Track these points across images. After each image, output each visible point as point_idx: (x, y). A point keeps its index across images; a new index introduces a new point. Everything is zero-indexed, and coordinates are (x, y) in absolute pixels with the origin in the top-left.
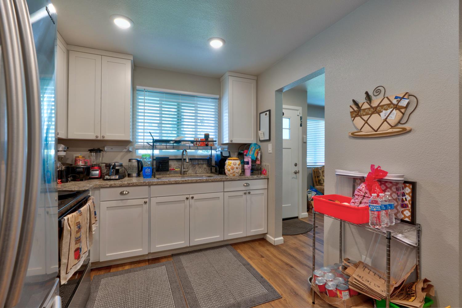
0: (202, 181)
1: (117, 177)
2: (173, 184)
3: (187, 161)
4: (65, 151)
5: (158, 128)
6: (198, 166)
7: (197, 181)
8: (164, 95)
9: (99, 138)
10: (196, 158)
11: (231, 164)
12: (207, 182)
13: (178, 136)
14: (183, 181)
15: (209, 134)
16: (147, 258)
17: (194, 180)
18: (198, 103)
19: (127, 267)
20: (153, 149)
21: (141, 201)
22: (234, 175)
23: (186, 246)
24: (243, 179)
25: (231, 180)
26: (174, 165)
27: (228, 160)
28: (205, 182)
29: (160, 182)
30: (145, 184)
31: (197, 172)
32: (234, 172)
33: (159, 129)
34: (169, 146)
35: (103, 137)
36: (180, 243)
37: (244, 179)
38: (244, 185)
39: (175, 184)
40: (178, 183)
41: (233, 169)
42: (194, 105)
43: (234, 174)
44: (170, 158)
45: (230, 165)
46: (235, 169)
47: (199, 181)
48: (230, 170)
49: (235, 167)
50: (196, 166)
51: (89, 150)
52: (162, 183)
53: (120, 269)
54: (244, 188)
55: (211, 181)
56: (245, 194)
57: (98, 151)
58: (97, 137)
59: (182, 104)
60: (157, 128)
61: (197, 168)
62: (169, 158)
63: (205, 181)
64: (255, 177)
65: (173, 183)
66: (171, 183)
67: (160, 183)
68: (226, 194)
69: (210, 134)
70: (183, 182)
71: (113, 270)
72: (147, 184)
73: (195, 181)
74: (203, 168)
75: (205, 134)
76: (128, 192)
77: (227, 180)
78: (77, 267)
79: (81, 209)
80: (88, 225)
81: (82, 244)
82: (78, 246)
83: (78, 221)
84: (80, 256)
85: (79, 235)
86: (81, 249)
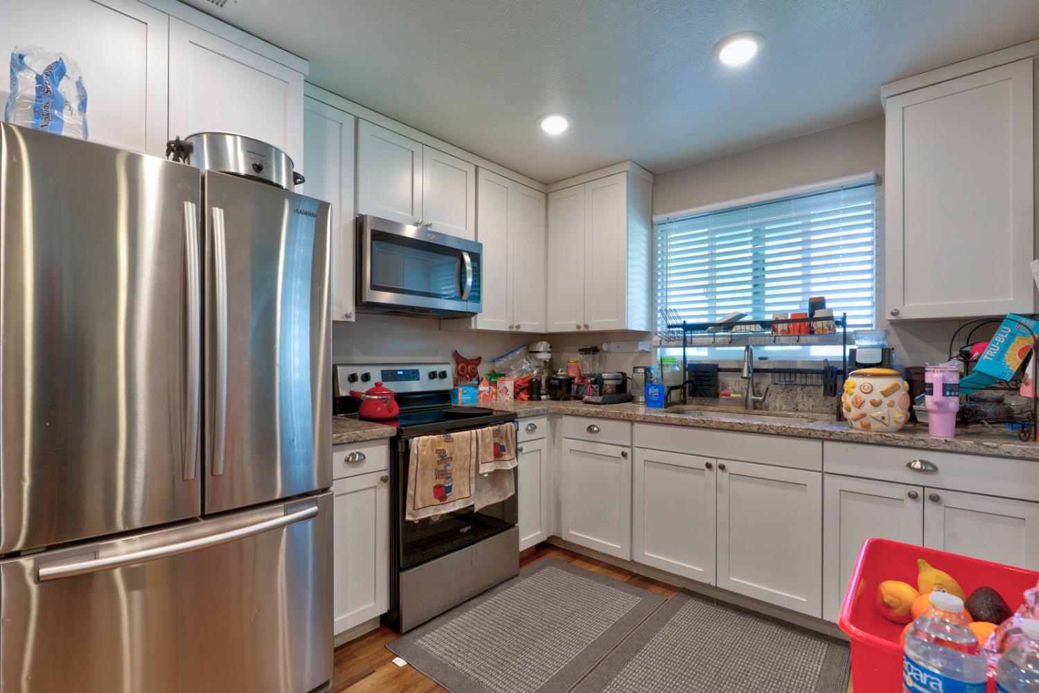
0: (746, 428)
1: (600, 399)
2: (674, 425)
3: (745, 374)
4: (548, 352)
5: (707, 297)
6: (802, 389)
7: (732, 427)
8: (710, 219)
9: (582, 329)
10: (799, 367)
11: (853, 387)
12: (762, 433)
13: (755, 311)
14: (698, 422)
15: (823, 298)
16: (635, 571)
17: (725, 422)
18: (812, 213)
19: (595, 569)
20: (685, 345)
21: (617, 451)
22: (867, 427)
23: (707, 582)
24: (901, 443)
25: (846, 438)
26: (735, 385)
27: (853, 375)
28: (755, 432)
29: (648, 416)
30: (622, 417)
31: (800, 407)
32: (864, 416)
33: (707, 299)
34: (722, 338)
35: (586, 326)
36: (694, 569)
37: (907, 444)
38: (909, 465)
39: (679, 425)
40: (685, 426)
41: (860, 405)
42: (800, 222)
43: (865, 420)
44: (720, 366)
45: (852, 390)
46: (867, 405)
47: (738, 427)
48: (852, 407)
49: (868, 398)
50: (796, 390)
51: (580, 350)
52: (654, 420)
53: (586, 566)
54: (909, 477)
55: (773, 432)
56: (913, 496)
57: (591, 352)
58: (578, 327)
59: (767, 228)
60: (703, 298)
61: (799, 396)
62: (717, 365)
63: (755, 429)
64: (968, 443)
65: (674, 422)
66: (670, 422)
67: (650, 420)
68: (831, 482)
69: (827, 297)
70: (696, 425)
71: (576, 563)
72: (626, 418)
73: (726, 426)
74: (818, 397)
75: (811, 299)
76: (599, 430)
77: (832, 437)
78: (439, 510)
79: (453, 435)
80: (473, 460)
81: (454, 484)
82: (441, 482)
83: (441, 448)
84: (447, 497)
85: (442, 467)
86: (449, 489)
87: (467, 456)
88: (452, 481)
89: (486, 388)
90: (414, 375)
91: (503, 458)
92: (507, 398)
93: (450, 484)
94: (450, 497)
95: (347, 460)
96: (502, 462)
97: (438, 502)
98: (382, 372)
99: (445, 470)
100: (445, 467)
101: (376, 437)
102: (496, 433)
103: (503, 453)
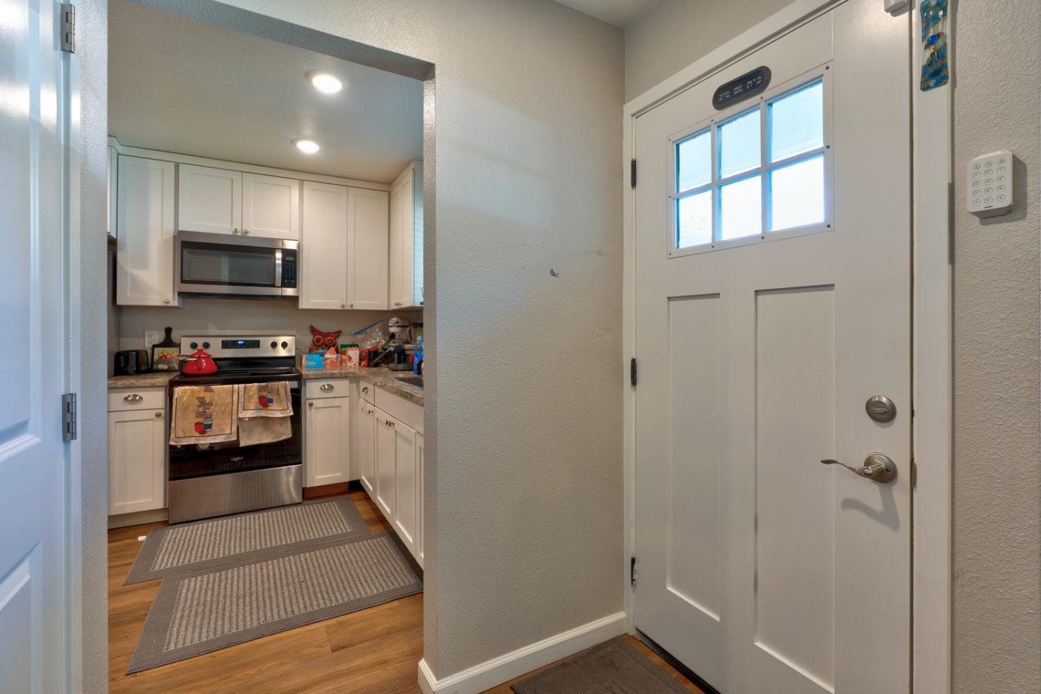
76: (367, 392)
78: (199, 440)
79: (213, 387)
80: (235, 407)
81: (215, 423)
82: (201, 420)
83: (201, 396)
84: (206, 432)
85: (201, 409)
86: (210, 426)
87: (229, 403)
88: (212, 420)
89: (334, 356)
90: (256, 344)
91: (269, 408)
92: (352, 364)
93: (210, 423)
94: (209, 432)
95: (126, 399)
96: (268, 411)
97: (198, 434)
98: (223, 342)
99: (204, 412)
100: (204, 410)
101: (148, 385)
102: (260, 389)
103: (270, 404)
